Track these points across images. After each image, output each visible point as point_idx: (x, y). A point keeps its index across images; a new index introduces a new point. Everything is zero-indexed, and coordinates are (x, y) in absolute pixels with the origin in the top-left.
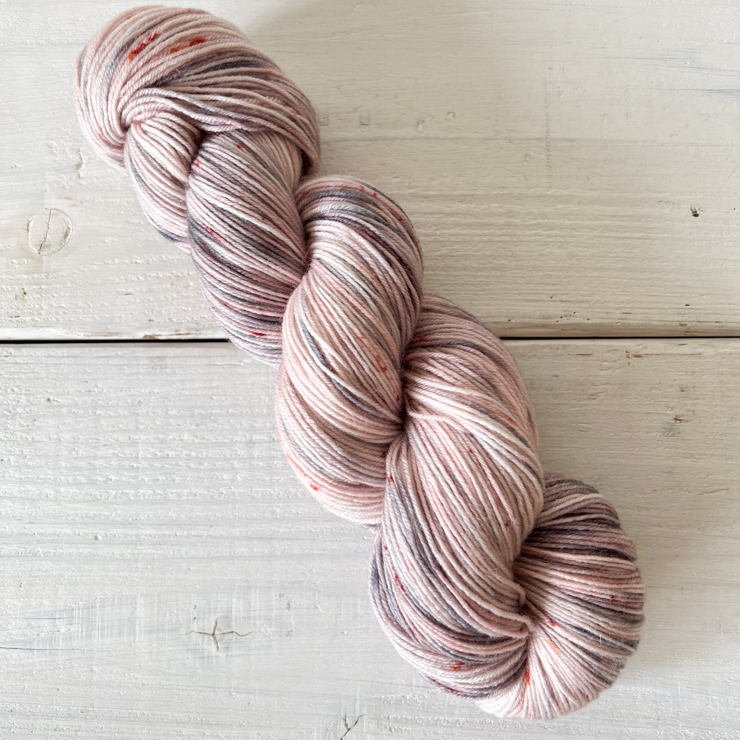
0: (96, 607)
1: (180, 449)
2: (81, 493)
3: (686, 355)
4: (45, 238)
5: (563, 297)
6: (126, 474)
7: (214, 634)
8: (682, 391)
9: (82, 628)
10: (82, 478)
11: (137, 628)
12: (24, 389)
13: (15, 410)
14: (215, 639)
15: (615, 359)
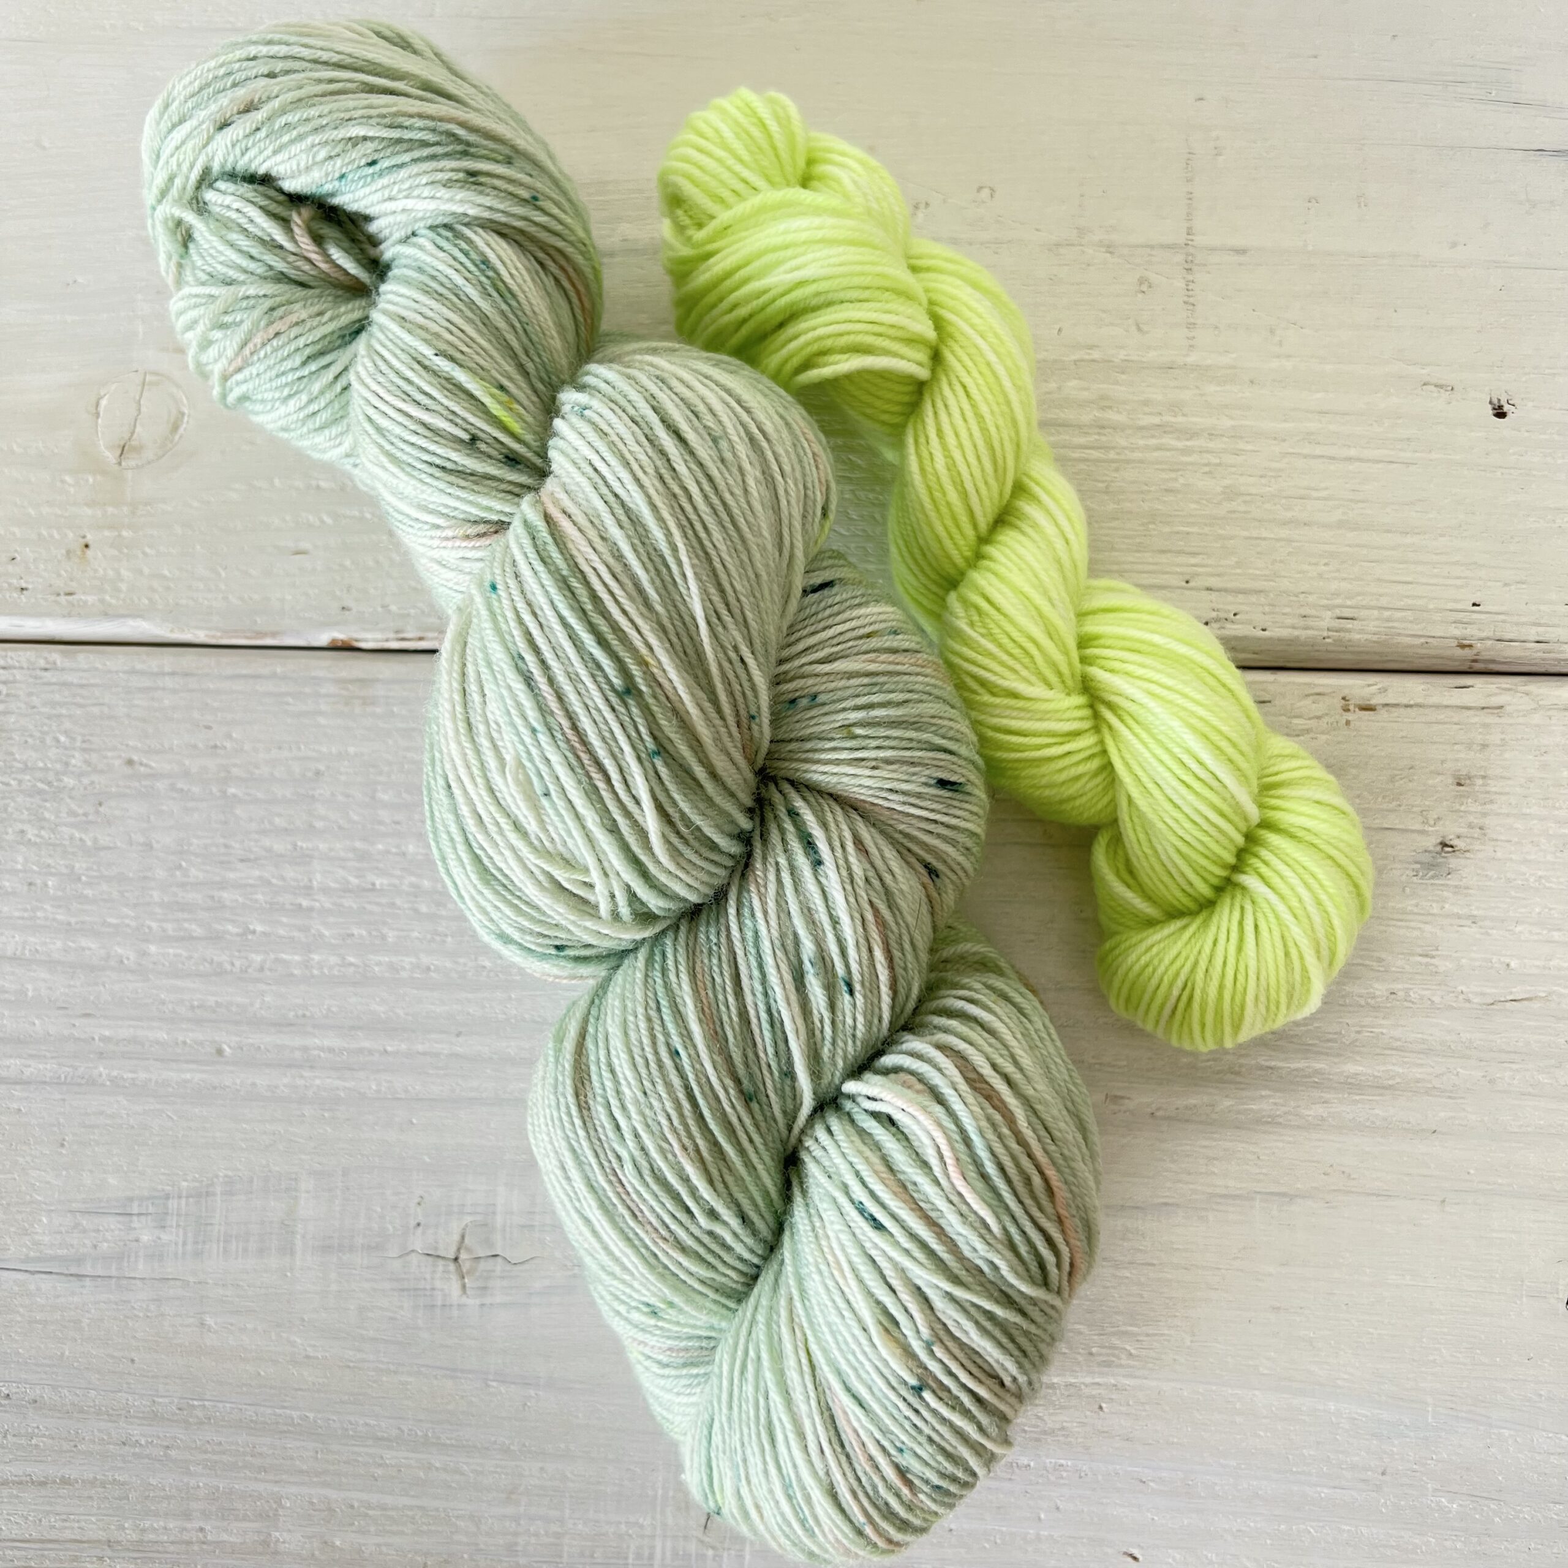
0: (214, 1194)
1: (399, 873)
2: (190, 958)
3: (1468, 708)
4: (133, 433)
5: (1213, 582)
6: (284, 920)
7: (456, 1259)
8: (1459, 784)
9: (185, 1234)
10: (194, 927)
11: (298, 1242)
12: (79, 738)
13: (60, 780)
14: (459, 1268)
15: (1319, 714)
